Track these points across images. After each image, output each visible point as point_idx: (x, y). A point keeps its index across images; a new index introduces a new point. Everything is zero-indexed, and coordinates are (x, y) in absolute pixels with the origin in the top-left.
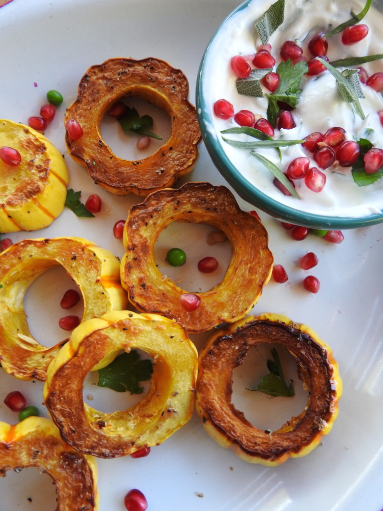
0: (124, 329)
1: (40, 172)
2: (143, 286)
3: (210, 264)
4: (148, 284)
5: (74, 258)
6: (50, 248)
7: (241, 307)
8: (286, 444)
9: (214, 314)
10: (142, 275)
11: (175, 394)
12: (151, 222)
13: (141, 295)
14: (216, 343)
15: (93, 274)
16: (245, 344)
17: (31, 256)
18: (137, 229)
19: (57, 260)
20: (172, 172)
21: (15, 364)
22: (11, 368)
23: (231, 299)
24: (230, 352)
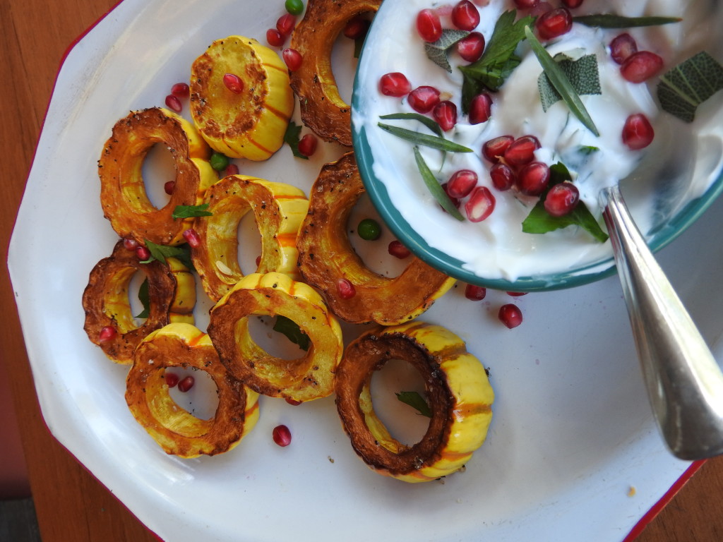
0: (267, 297)
1: (256, 104)
2: (312, 256)
4: (317, 256)
5: (264, 207)
6: (249, 190)
9: (369, 310)
10: (314, 244)
12: (338, 187)
13: (308, 265)
14: (363, 340)
15: (273, 228)
16: (388, 353)
17: (235, 193)
18: (322, 193)
19: (251, 204)
21: (211, 286)
22: (208, 289)
24: (371, 353)
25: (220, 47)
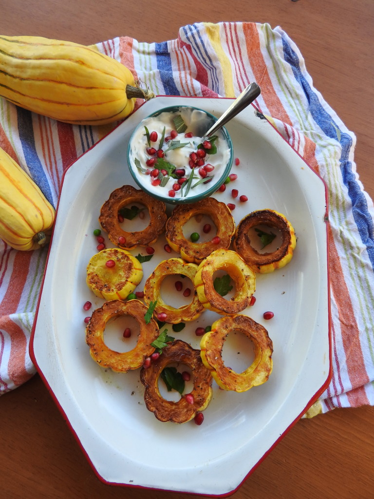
0: (209, 264)
1: (124, 259)
2: (197, 252)
3: (207, 227)
4: (198, 250)
5: (168, 268)
6: (157, 274)
7: (232, 227)
8: (286, 246)
9: (227, 237)
10: (193, 250)
11: (243, 270)
12: (176, 233)
13: (200, 256)
14: (237, 244)
15: (179, 266)
16: (245, 234)
17: (154, 283)
18: (176, 239)
19: (163, 274)
20: (162, 213)
21: (188, 317)
23: (226, 228)
24: (243, 242)
25: (91, 266)
